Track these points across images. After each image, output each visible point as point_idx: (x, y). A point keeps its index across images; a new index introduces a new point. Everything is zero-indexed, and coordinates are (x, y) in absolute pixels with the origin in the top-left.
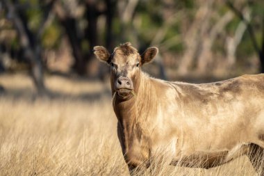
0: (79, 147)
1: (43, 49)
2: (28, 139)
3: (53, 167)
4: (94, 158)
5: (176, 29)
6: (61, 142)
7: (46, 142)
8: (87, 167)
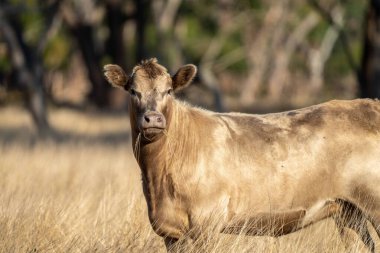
0: (98, 212)
1: (46, 70)
2: (24, 200)
3: (61, 241)
4: (121, 226)
5: (237, 39)
6: (72, 204)
7: (51, 203)
8: (110, 240)
